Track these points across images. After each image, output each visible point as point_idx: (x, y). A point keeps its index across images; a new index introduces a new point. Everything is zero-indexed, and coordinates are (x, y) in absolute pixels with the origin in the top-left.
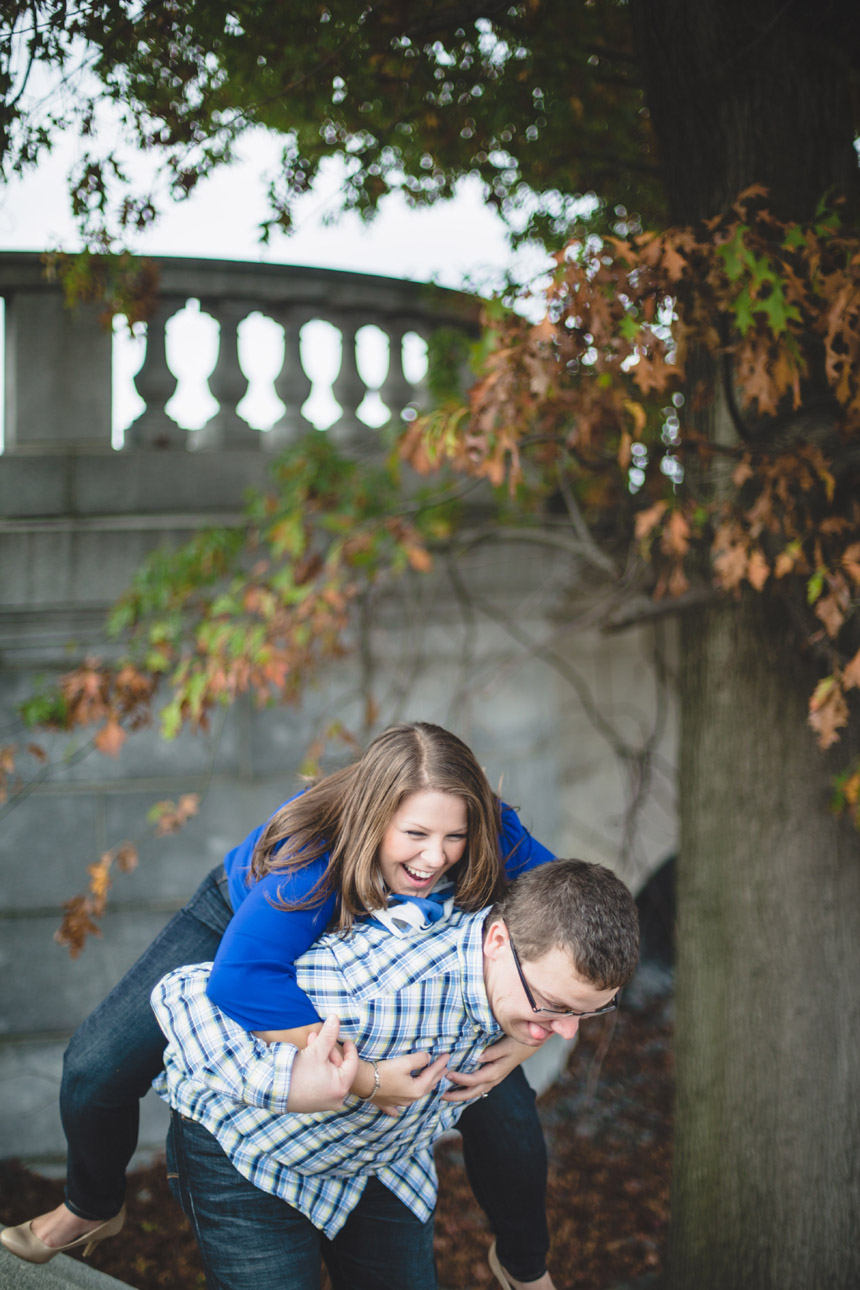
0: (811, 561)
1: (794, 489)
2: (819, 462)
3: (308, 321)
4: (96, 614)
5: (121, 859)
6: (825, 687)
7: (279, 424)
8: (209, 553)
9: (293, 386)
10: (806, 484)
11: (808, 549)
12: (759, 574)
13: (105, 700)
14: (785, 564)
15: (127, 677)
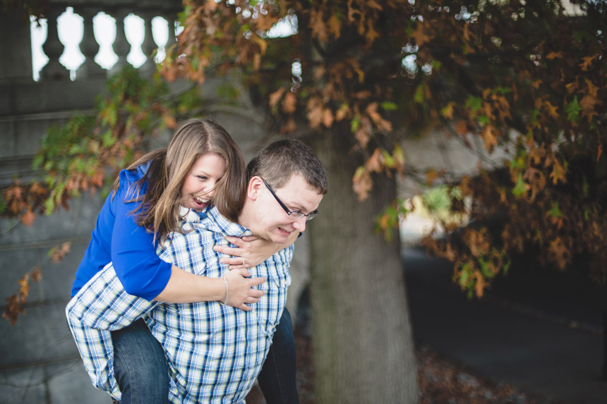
0: (353, 112)
1: (344, 78)
2: (356, 65)
3: (127, 15)
4: (27, 161)
5: (34, 276)
6: (360, 172)
7: (115, 66)
8: (77, 127)
9: (122, 47)
10: (349, 75)
11: (351, 106)
12: (328, 119)
13: (25, 200)
14: (341, 114)
15: (35, 188)
